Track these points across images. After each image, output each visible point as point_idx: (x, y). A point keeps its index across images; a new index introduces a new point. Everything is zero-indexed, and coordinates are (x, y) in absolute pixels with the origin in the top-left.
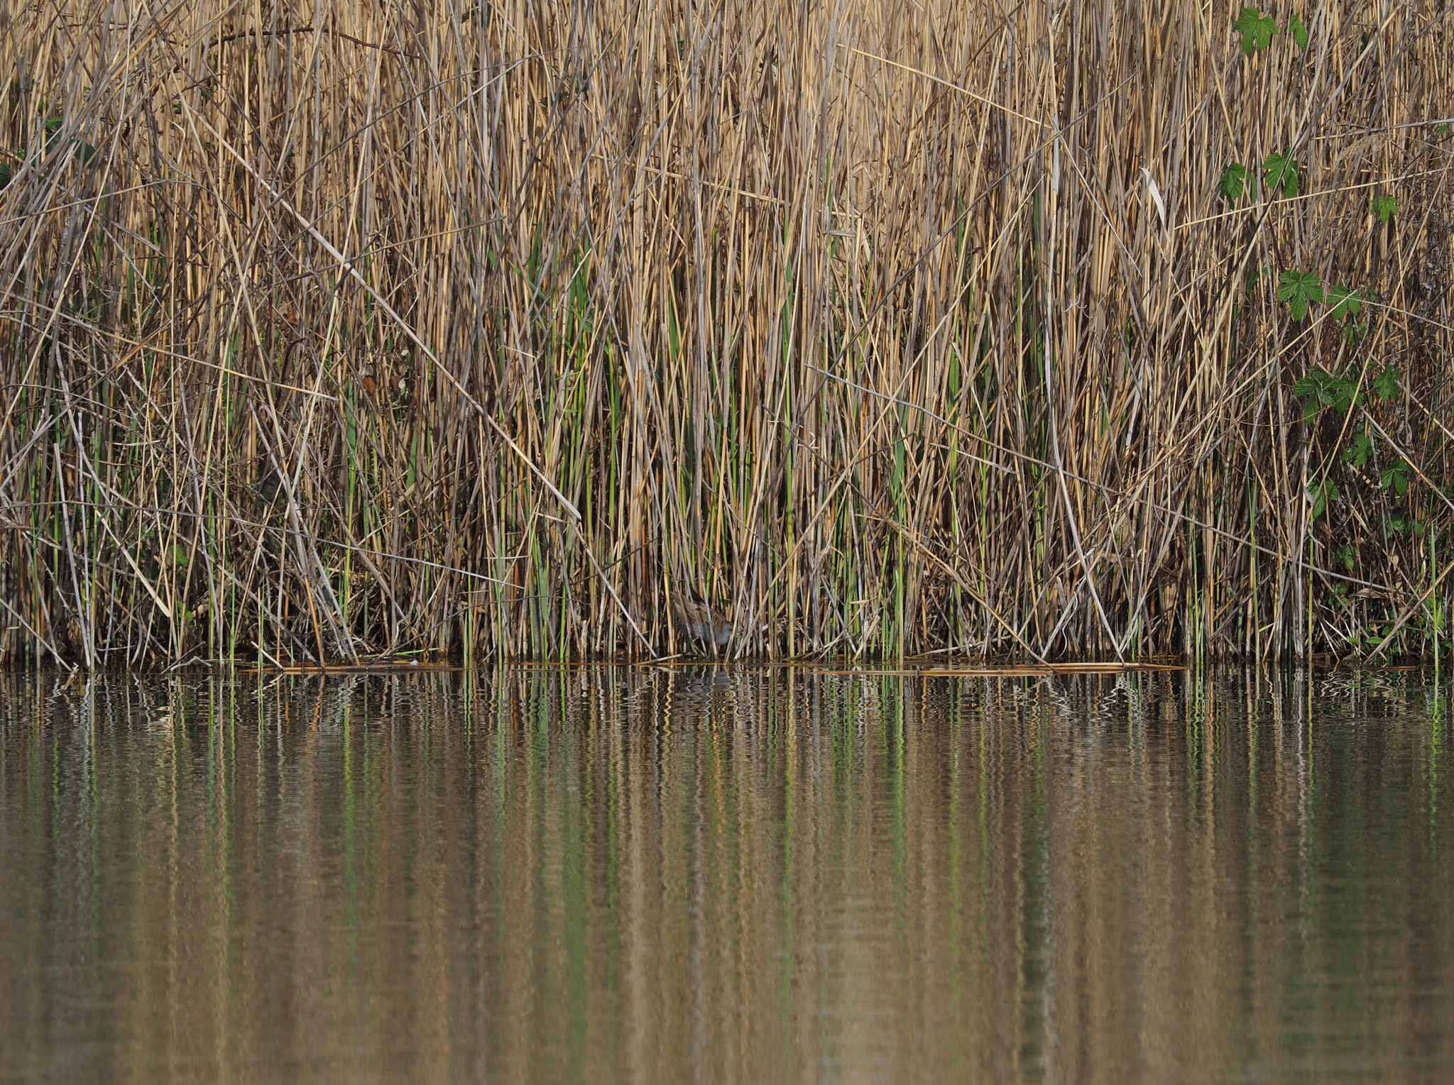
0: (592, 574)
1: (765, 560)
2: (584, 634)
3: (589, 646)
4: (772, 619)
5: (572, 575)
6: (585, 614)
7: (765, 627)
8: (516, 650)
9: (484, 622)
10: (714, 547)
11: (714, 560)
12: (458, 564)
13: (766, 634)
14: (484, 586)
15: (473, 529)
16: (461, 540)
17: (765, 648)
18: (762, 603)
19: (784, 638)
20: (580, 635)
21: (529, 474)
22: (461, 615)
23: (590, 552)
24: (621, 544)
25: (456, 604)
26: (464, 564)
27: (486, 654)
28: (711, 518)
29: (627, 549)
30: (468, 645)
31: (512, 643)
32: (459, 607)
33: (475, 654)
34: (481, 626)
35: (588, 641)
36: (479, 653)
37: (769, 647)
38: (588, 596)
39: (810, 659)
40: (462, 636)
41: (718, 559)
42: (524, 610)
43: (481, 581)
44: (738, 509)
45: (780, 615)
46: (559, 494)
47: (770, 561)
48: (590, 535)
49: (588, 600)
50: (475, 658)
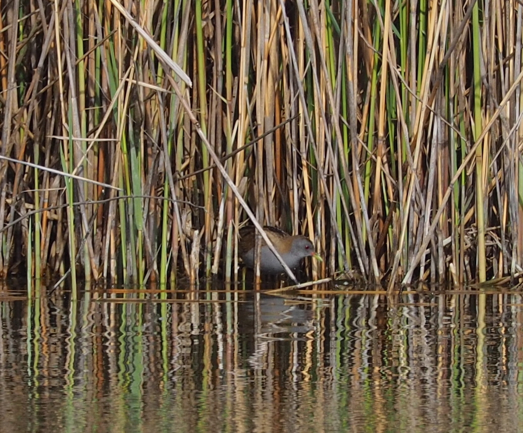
0: (206, 166)
1: (447, 144)
2: (196, 249)
3: (202, 267)
4: (457, 230)
5: (180, 167)
6: (198, 222)
7: (447, 241)
8: (101, 271)
9: (56, 229)
10: (376, 129)
11: (375, 146)
12: (20, 153)
13: (448, 250)
14: (57, 181)
15: (42, 99)
16: (26, 117)
17: (447, 269)
18: (442, 203)
19: (472, 253)
20: (189, 251)
21: (118, 23)
22: (25, 222)
23: (202, 133)
24: (243, 124)
25: (18, 208)
26: (29, 152)
27: (59, 277)
28: (372, 87)
29: (253, 132)
30: (35, 264)
31: (95, 261)
32: (23, 212)
33: (43, 276)
34: (53, 238)
35: (201, 258)
36: (50, 275)
37: (453, 268)
38: (202, 196)
39: (506, 285)
40: (25, 251)
41: (381, 143)
42: (111, 216)
43: (52, 176)
44: (408, 74)
45: (468, 225)
46: (160, 51)
47: (454, 146)
48: (203, 111)
49: (202, 203)
50: (43, 283)
